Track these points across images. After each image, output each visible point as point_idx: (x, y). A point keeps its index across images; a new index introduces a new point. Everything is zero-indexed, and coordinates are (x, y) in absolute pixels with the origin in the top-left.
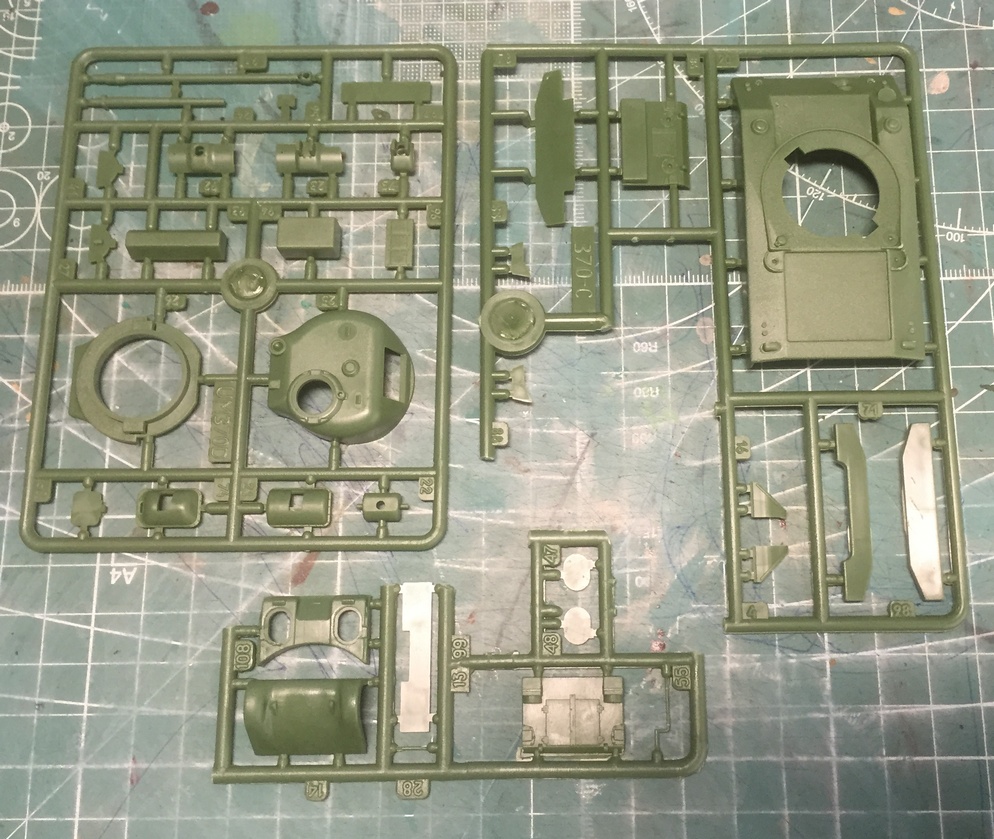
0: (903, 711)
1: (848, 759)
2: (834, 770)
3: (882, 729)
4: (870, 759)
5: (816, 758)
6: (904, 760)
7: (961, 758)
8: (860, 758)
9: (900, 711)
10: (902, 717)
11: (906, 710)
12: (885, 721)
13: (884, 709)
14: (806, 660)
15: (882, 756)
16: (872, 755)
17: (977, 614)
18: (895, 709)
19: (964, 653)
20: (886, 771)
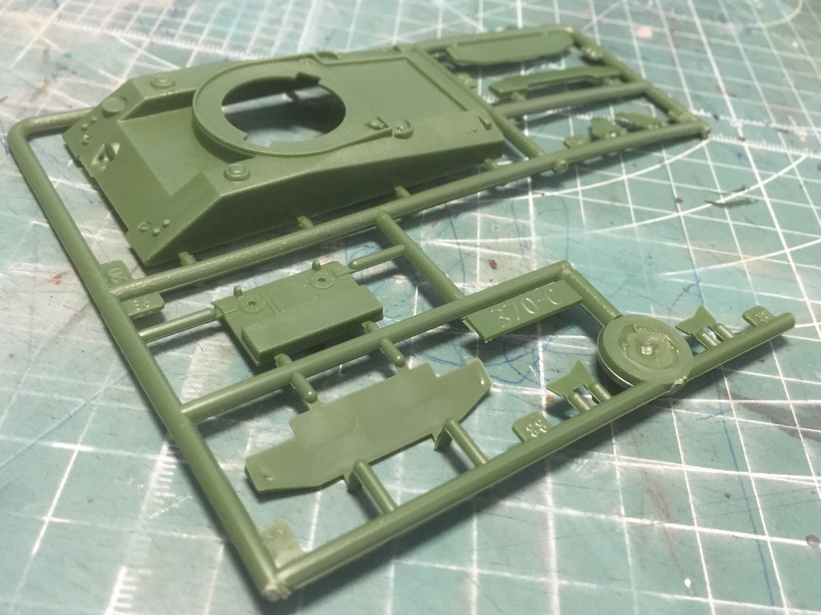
0: (646, 466)
1: (571, 512)
3: (619, 483)
4: (602, 517)
6: (652, 525)
7: (732, 533)
8: (589, 514)
9: (641, 465)
10: (645, 472)
11: (651, 466)
12: (622, 474)
13: (619, 460)
14: (515, 392)
15: (620, 515)
16: (606, 513)
18: (635, 462)
19: (719, 416)
20: (627, 536)
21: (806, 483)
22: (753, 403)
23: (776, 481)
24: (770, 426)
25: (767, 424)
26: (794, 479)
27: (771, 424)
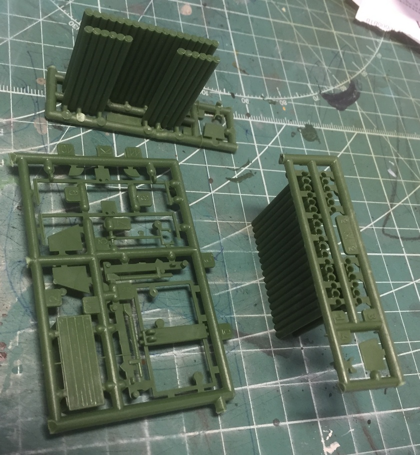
1: (158, 438)
2: (148, 448)
4: (174, 436)
5: (134, 440)
6: (199, 434)
7: (238, 428)
8: (168, 437)
15: (183, 432)
16: (176, 433)
17: (239, 323)
19: (233, 351)
20: (187, 445)
21: (275, 386)
22: (250, 338)
23: (260, 388)
24: (258, 351)
25: (257, 350)
26: (269, 385)
27: (259, 350)
